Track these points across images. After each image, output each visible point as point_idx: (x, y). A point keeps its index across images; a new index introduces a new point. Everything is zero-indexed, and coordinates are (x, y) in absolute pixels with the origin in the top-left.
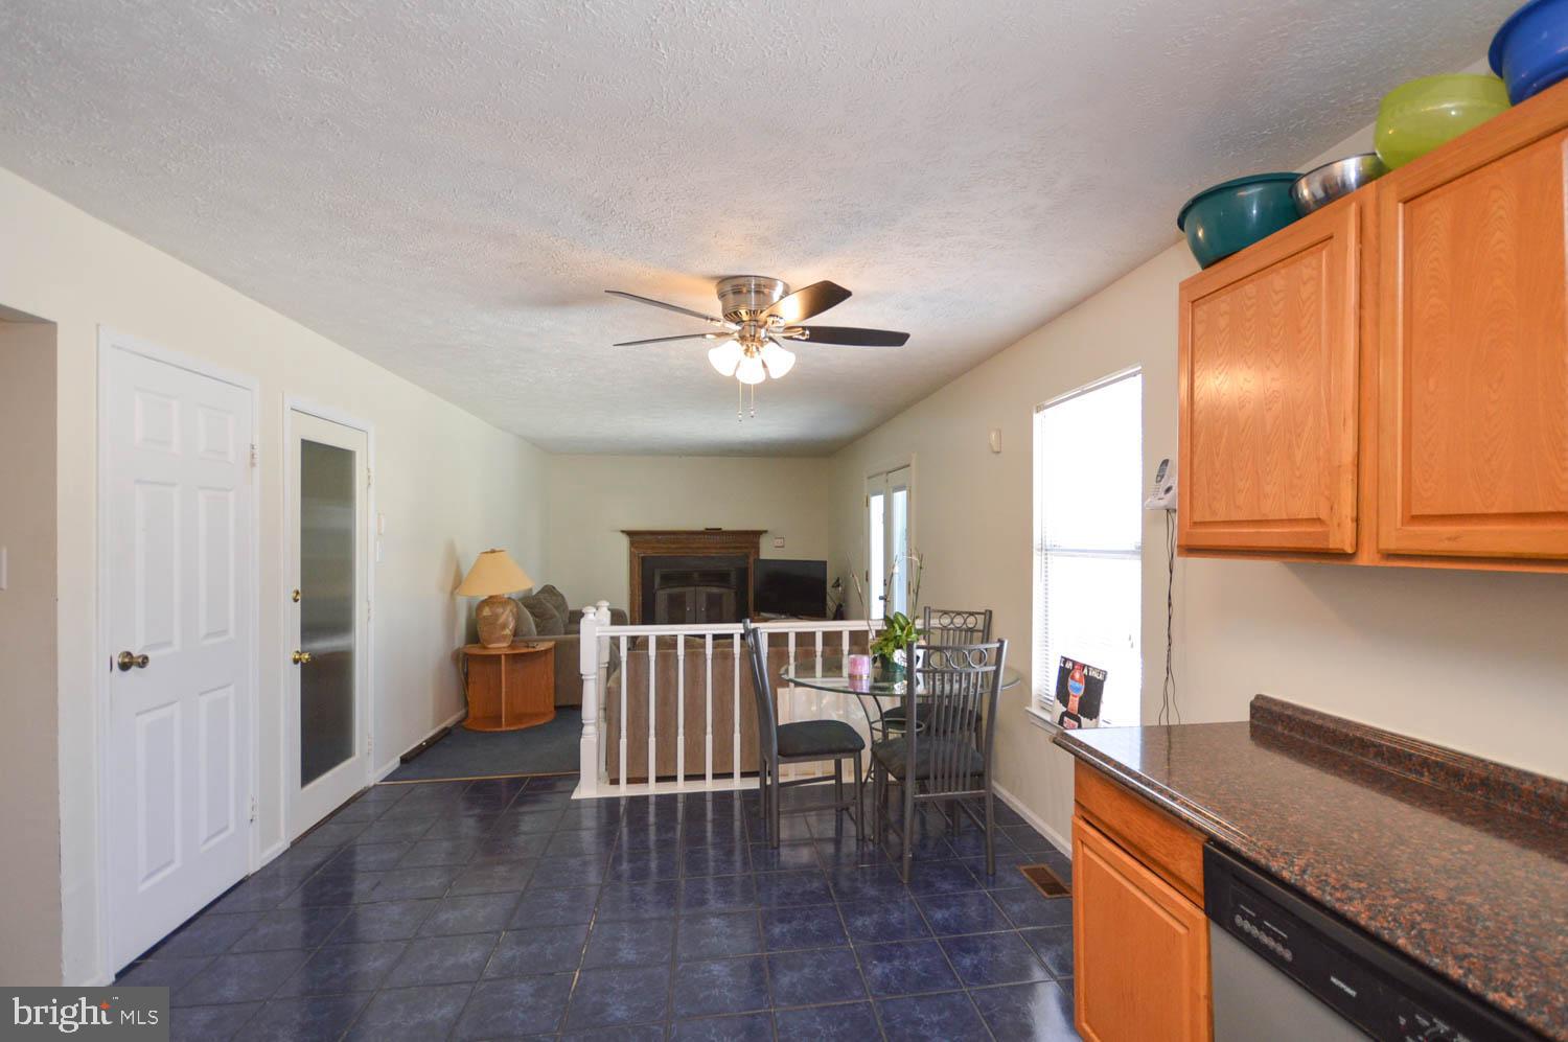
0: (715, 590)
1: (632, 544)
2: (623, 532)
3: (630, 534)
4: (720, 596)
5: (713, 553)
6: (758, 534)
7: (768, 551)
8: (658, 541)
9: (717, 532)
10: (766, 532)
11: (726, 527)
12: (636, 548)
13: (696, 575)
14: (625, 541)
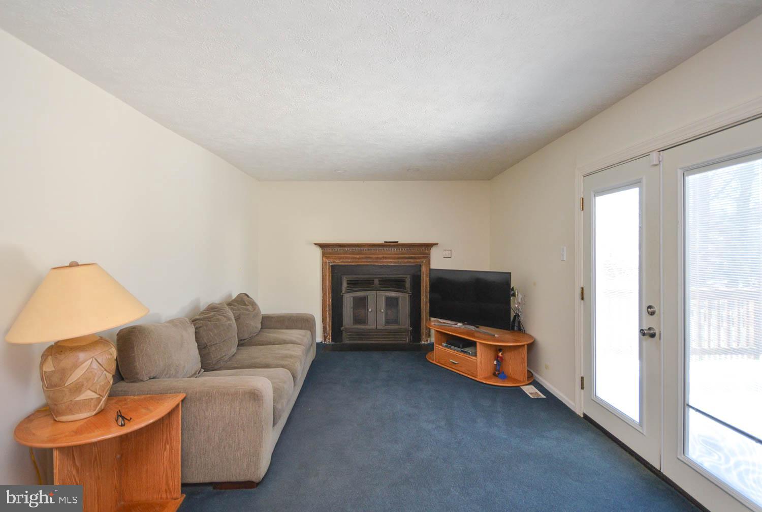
0: (393, 294)
1: (324, 255)
2: (316, 244)
3: (322, 246)
4: (397, 299)
5: (392, 262)
6: (429, 246)
7: (439, 262)
8: (346, 253)
9: (395, 244)
10: (437, 244)
11: (402, 240)
12: (327, 258)
13: (376, 281)
14: (318, 252)
